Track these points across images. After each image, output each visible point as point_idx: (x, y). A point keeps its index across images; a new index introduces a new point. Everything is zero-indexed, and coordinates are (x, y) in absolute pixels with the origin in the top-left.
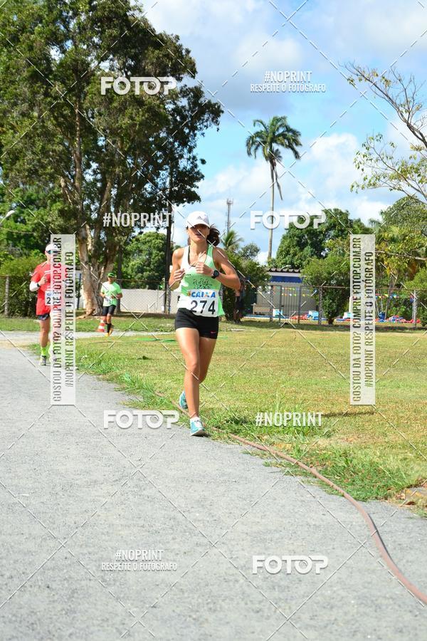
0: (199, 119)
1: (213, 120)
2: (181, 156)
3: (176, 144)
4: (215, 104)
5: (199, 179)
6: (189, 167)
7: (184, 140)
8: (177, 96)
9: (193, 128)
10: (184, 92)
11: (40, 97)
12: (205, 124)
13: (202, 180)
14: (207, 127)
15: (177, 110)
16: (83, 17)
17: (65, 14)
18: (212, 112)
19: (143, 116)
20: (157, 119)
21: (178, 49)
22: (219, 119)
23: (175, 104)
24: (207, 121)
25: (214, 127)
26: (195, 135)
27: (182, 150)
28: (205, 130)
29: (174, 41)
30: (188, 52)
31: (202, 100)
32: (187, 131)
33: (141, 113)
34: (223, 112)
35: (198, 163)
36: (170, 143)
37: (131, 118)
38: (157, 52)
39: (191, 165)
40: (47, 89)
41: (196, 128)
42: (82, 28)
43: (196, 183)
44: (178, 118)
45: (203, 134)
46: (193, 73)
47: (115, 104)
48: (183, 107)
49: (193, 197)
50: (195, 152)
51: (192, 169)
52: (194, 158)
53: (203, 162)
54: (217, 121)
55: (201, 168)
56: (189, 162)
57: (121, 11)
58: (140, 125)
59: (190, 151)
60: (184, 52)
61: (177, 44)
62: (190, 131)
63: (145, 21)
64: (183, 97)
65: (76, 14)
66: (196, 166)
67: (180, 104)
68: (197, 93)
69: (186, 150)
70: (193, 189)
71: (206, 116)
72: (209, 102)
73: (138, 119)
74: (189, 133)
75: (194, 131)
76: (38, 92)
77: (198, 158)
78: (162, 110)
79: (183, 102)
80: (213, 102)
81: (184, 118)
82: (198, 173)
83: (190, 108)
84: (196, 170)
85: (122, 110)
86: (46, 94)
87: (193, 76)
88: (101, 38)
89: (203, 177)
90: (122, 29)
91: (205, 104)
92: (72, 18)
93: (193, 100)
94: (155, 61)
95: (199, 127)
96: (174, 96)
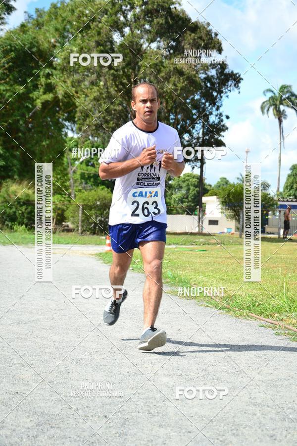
0: (225, 85)
1: (235, 85)
2: (211, 113)
3: (207, 104)
4: (236, 74)
5: (224, 131)
6: (216, 122)
7: (213, 102)
8: (208, 68)
9: (220, 92)
10: (213, 66)
11: (105, 70)
12: (229, 88)
13: (226, 131)
14: (230, 91)
15: (208, 79)
16: (138, 10)
17: (124, 8)
18: (235, 80)
19: (183, 83)
20: (194, 85)
21: (209, 33)
22: (240, 85)
23: (206, 74)
24: (230, 86)
25: (236, 90)
26: (221, 97)
27: (212, 108)
28: (229, 94)
29: (206, 27)
30: (216, 35)
31: (227, 71)
32: (215, 94)
33: (182, 81)
34: (242, 79)
35: (224, 118)
36: (203, 103)
37: (175, 85)
38: (193, 35)
39: (219, 120)
40: (111, 64)
41: (222, 92)
42: (137, 18)
43: (222, 133)
44: (209, 85)
45: (227, 96)
46: (220, 50)
47: (163, 74)
48: (212, 76)
49: (220, 144)
50: (221, 110)
51: (219, 123)
52: (221, 114)
53: (228, 117)
54: (238, 87)
55: (226, 122)
56: (217, 118)
57: (166, 5)
58: (181, 89)
59: (217, 109)
60: (213, 35)
61: (208, 29)
62: (218, 94)
63: (183, 12)
64: (213, 68)
65: (132, 8)
66: (222, 121)
67: (210, 74)
68: (223, 66)
69: (214, 109)
70: (220, 138)
71: (230, 83)
72: (232, 72)
73: (180, 85)
74: (217, 96)
75: (220, 95)
77: (224, 114)
78: (197, 79)
79: (213, 72)
80: (235, 72)
81: (213, 84)
82: (223, 126)
83: (218, 77)
84: (222, 124)
85: (167, 79)
86: (111, 68)
87: (220, 53)
88: (151, 25)
89: (227, 128)
90: (166, 18)
91: (229, 74)
92: (130, 10)
93: (220, 71)
94: (191, 41)
95: (224, 91)
96: (206, 68)
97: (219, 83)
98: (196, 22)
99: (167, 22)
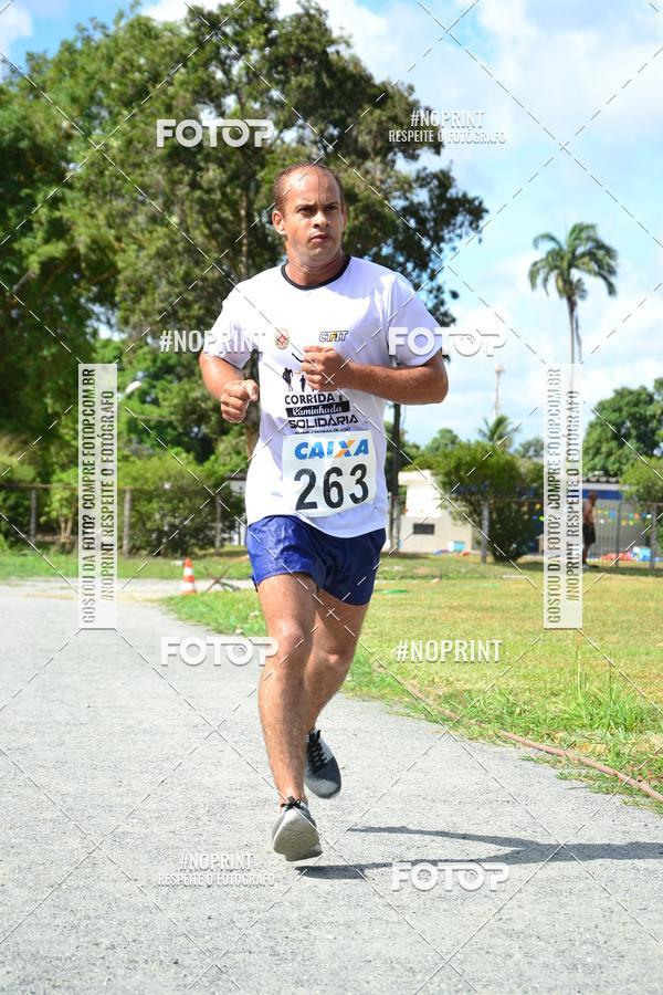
0: (448, 224)
1: (471, 224)
2: (418, 287)
3: (409, 266)
4: (474, 200)
5: (447, 324)
6: (430, 305)
7: (422, 261)
8: (410, 187)
9: (437, 239)
10: (422, 180)
11: (183, 190)
12: (458, 231)
13: (452, 325)
14: (460, 237)
15: (412, 210)
16: (255, 56)
17: (224, 52)
18: (470, 212)
19: (355, 219)
20: (379, 225)
21: (412, 108)
22: (482, 224)
23: (407, 199)
24: (461, 226)
25: (472, 234)
26: (441, 251)
27: (419, 276)
28: (457, 243)
29: (406, 94)
31: (452, 193)
32: (426, 243)
33: (352, 215)
34: (487, 211)
35: (446, 296)
36: (399, 264)
38: (377, 112)
39: (435, 301)
40: (194, 176)
41: (442, 239)
42: (252, 75)
44: (412, 223)
45: (454, 249)
46: (437, 147)
48: (420, 204)
50: (440, 279)
51: (437, 307)
52: (439, 289)
53: (455, 295)
54: (477, 227)
56: (432, 296)
57: (318, 46)
58: (350, 234)
59: (432, 277)
61: (411, 99)
62: (432, 245)
63: (356, 62)
64: (421, 186)
65: (243, 52)
66: (442, 303)
67: (416, 200)
68: (444, 180)
69: (425, 276)
71: (459, 219)
72: (465, 195)
74: (430, 248)
75: (438, 245)
76: (180, 182)
77: (447, 289)
78: (386, 210)
79: (422, 196)
80: (471, 195)
81: (421, 221)
82: (446, 314)
83: (433, 206)
84: (442, 309)
86: (194, 185)
87: (438, 152)
88: (283, 92)
89: (453, 320)
90: (318, 76)
91: (457, 199)
92: (237, 58)
93: (437, 192)
94: (374, 127)
95: (447, 236)
96: (405, 186)
97: (435, 220)
98: (383, 84)
99: (319, 84)
